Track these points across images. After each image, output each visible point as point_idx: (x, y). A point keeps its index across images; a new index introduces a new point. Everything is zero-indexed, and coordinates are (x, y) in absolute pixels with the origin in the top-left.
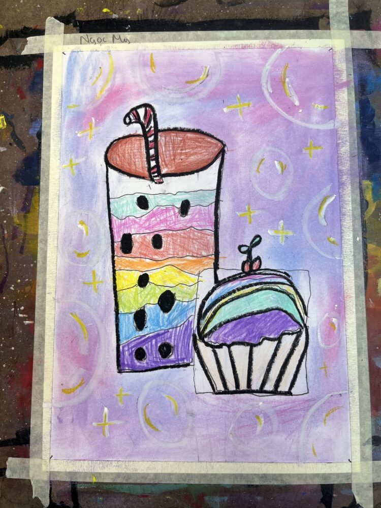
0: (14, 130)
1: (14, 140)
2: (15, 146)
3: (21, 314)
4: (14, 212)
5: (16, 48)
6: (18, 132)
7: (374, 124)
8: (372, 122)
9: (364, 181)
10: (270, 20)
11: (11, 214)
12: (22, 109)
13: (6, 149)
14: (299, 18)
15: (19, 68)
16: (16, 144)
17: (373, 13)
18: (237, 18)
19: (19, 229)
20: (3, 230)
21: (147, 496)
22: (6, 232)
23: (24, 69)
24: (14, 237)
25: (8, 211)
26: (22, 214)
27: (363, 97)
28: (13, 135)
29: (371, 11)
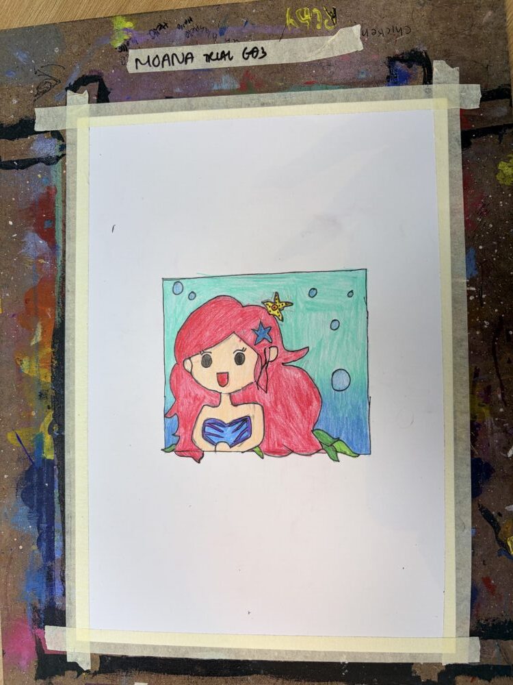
0: (497, 534)
1: (495, 520)
2: (493, 513)
3: (473, 291)
4: (489, 423)
5: (500, 650)
6: (491, 531)
7: (39, 528)
8: (41, 531)
9: (53, 458)
10: (160, 672)
11: (494, 420)
12: (486, 563)
13: (506, 508)
14: (124, 674)
15: (494, 620)
16: (493, 515)
17: (33, 676)
18: (201, 677)
19: (482, 399)
20: (503, 400)
21: (307, 83)
22: (500, 396)
23: (487, 620)
24: (488, 390)
25: (499, 423)
26: (478, 421)
27: (49, 563)
28: (497, 528)
29: (36, 679)
